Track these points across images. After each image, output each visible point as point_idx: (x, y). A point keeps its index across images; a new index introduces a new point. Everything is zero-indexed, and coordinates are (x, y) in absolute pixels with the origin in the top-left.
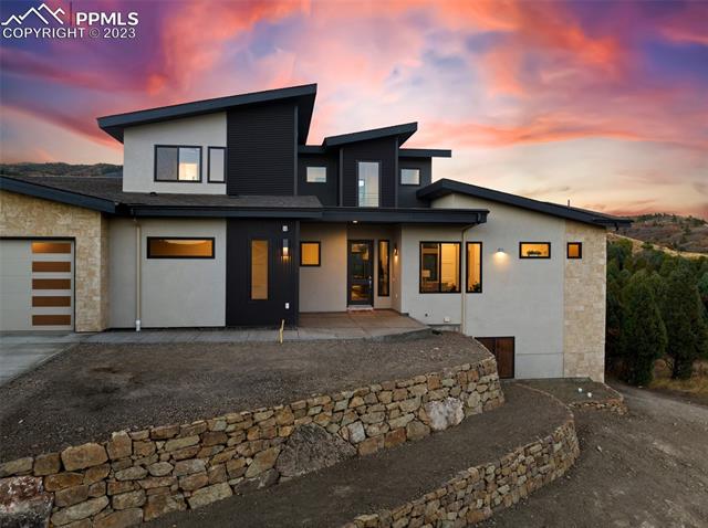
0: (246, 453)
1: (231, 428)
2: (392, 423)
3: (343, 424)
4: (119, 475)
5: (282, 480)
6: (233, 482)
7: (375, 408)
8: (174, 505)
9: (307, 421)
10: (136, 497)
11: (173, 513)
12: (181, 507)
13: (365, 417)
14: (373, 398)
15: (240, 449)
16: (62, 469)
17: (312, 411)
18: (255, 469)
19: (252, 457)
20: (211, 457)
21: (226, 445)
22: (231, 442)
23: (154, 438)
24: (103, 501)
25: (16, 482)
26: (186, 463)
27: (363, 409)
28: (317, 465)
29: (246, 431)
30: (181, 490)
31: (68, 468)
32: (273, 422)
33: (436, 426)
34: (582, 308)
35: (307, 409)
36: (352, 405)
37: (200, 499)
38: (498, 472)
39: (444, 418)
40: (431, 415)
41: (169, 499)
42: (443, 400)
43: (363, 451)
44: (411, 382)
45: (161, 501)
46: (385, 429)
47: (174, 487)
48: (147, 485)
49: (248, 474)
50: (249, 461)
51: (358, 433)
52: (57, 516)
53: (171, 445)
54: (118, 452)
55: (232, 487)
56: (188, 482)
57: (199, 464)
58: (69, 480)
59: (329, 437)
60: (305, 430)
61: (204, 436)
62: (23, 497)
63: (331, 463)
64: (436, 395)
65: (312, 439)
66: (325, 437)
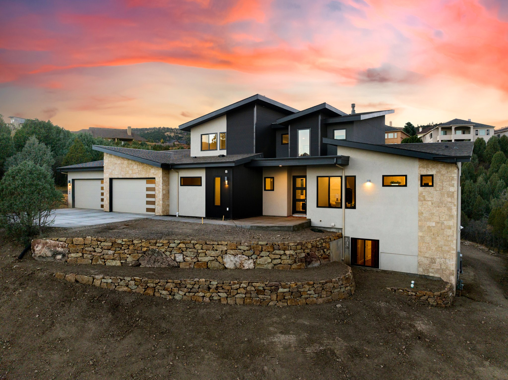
0: (128, 253)
1: (123, 243)
2: (200, 259)
3: (173, 253)
4: (86, 249)
5: (141, 266)
6: (122, 261)
7: (191, 250)
8: (101, 262)
9: (154, 248)
10: (89, 256)
11: (100, 264)
12: (103, 264)
13: (185, 253)
14: (191, 246)
15: (126, 251)
16: (73, 243)
17: (158, 245)
18: (130, 260)
19: (130, 255)
20: (115, 251)
21: (121, 248)
22: (123, 248)
23: (98, 240)
24: (80, 254)
25: (61, 243)
26: (106, 251)
27: (184, 249)
28: (157, 265)
29: (129, 245)
30: (103, 258)
32: (140, 245)
35: (156, 243)
36: (179, 246)
37: (110, 263)
40: (225, 260)
41: (99, 260)
43: (182, 266)
44: (216, 243)
45: (97, 260)
46: (195, 260)
47: (102, 257)
48: (93, 254)
49: (128, 260)
50: (128, 256)
51: (179, 258)
52: (69, 255)
53: (103, 244)
54: (87, 242)
55: (122, 263)
56: (106, 257)
57: (111, 252)
58: (73, 246)
59: (164, 256)
60: (153, 251)
61: (113, 243)
62: (62, 247)
65: (156, 255)
66: (162, 255)
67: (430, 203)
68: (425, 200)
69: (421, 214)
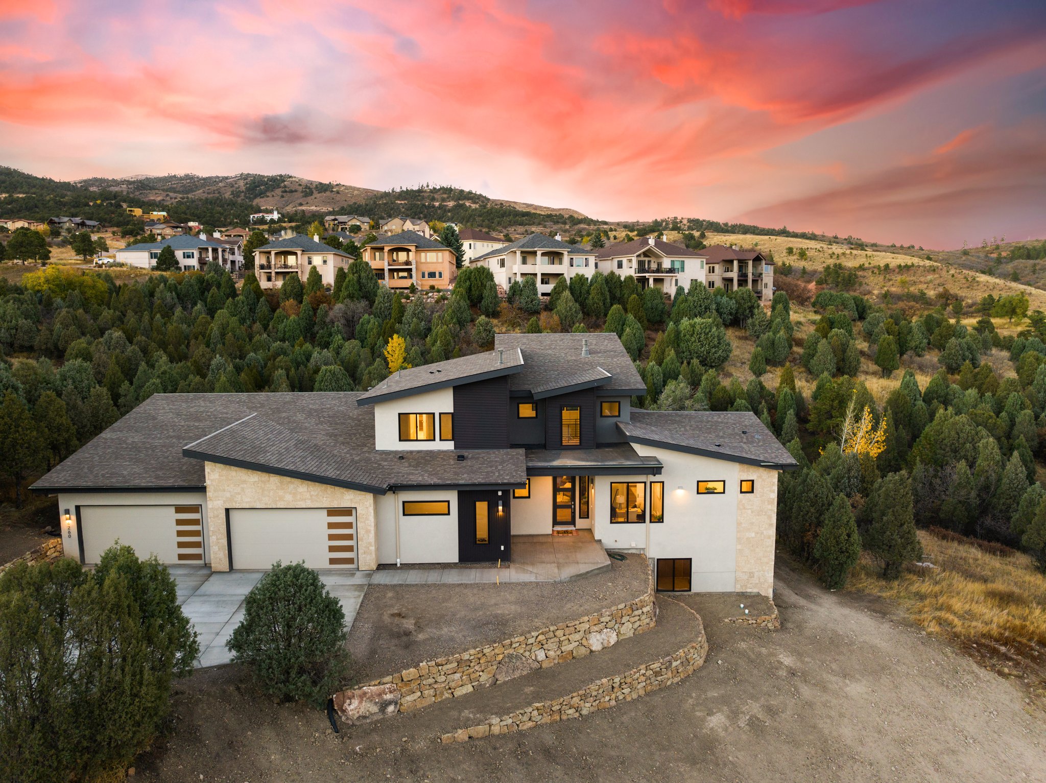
0: (480, 670)
1: (472, 657)
2: (563, 649)
3: (532, 651)
4: (424, 682)
5: (498, 682)
6: (473, 684)
7: (552, 640)
8: (447, 695)
9: (511, 651)
10: (432, 692)
11: (447, 699)
12: (451, 696)
13: (545, 646)
14: (551, 634)
15: (477, 668)
16: (402, 680)
17: (514, 646)
18: (485, 678)
19: (483, 671)
20: (463, 672)
21: (470, 666)
22: (472, 665)
23: (438, 665)
24: (419, 694)
25: (388, 686)
26: (452, 676)
27: (544, 642)
28: (517, 674)
29: (479, 659)
30: (450, 689)
31: (405, 680)
32: (493, 653)
33: (593, 649)
34: (753, 535)
35: (511, 645)
36: (538, 640)
37: (459, 692)
38: (622, 681)
39: (600, 643)
40: (591, 642)
41: (445, 693)
42: (600, 632)
43: (544, 666)
44: (577, 622)
45: (442, 694)
46: (559, 653)
47: (447, 687)
48: (436, 686)
49: (481, 680)
50: (481, 673)
51: (541, 655)
52: (403, 700)
53: (445, 667)
54: (424, 672)
55: (473, 686)
56: (453, 685)
57: (457, 676)
58: (406, 685)
59: (524, 659)
60: (510, 656)
61: (459, 662)
62: (391, 692)
63: (525, 673)
64: (596, 628)
65: (514, 661)
66: (521, 659)
67: (749, 511)
68: (744, 508)
69: (739, 524)
